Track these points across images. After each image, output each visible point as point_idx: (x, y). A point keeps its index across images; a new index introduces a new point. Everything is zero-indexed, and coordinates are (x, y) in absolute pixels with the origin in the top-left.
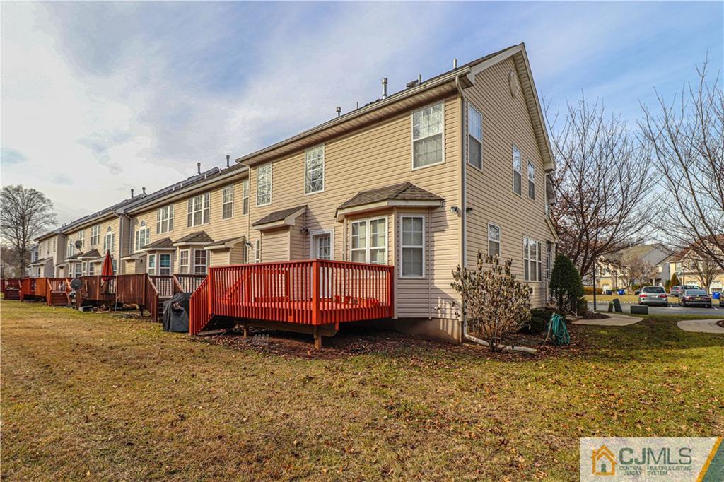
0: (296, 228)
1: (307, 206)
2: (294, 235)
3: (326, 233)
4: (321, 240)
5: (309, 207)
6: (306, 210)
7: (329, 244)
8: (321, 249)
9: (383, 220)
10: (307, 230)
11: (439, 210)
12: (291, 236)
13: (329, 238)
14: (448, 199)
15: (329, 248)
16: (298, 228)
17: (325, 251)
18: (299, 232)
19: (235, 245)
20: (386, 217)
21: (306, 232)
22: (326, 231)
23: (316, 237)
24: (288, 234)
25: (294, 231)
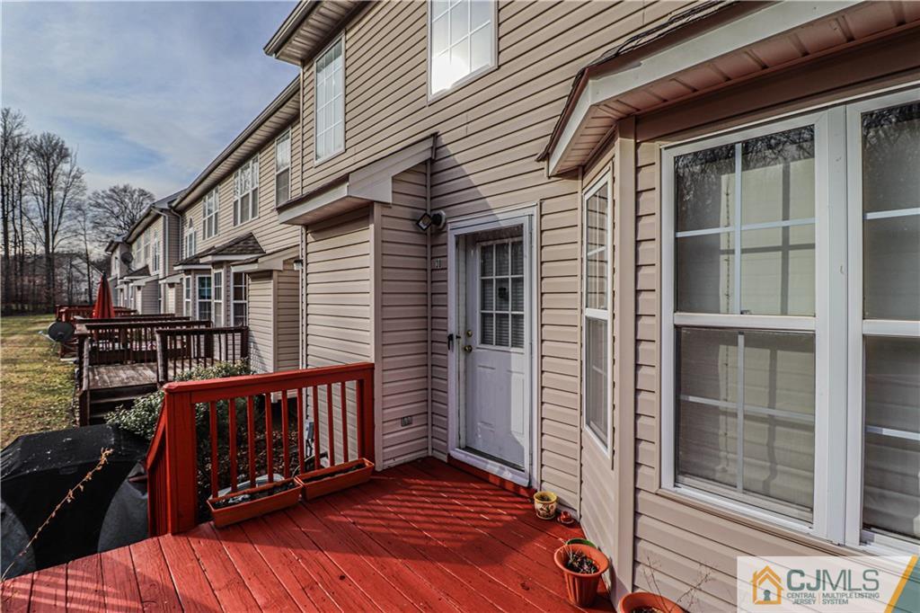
0: (397, 211)
1: (435, 136)
2: (388, 236)
3: (504, 224)
4: (485, 250)
5: (444, 140)
6: (435, 149)
7: (517, 267)
8: (484, 283)
10: (437, 220)
12: (380, 242)
13: (518, 246)
15: (518, 282)
16: (407, 213)
17: (502, 294)
18: (409, 226)
19: (285, 262)
21: (431, 225)
22: (504, 219)
23: (469, 241)
24: (369, 233)
25: (388, 222)
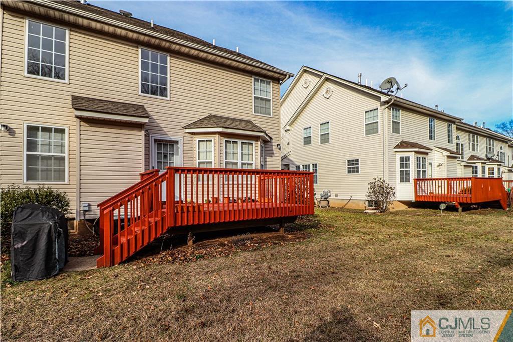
1: (143, 106)
5: (147, 109)
9: (252, 144)
11: (269, 144)
14: (273, 139)
20: (254, 143)
22: (173, 139)
24: (141, 133)
